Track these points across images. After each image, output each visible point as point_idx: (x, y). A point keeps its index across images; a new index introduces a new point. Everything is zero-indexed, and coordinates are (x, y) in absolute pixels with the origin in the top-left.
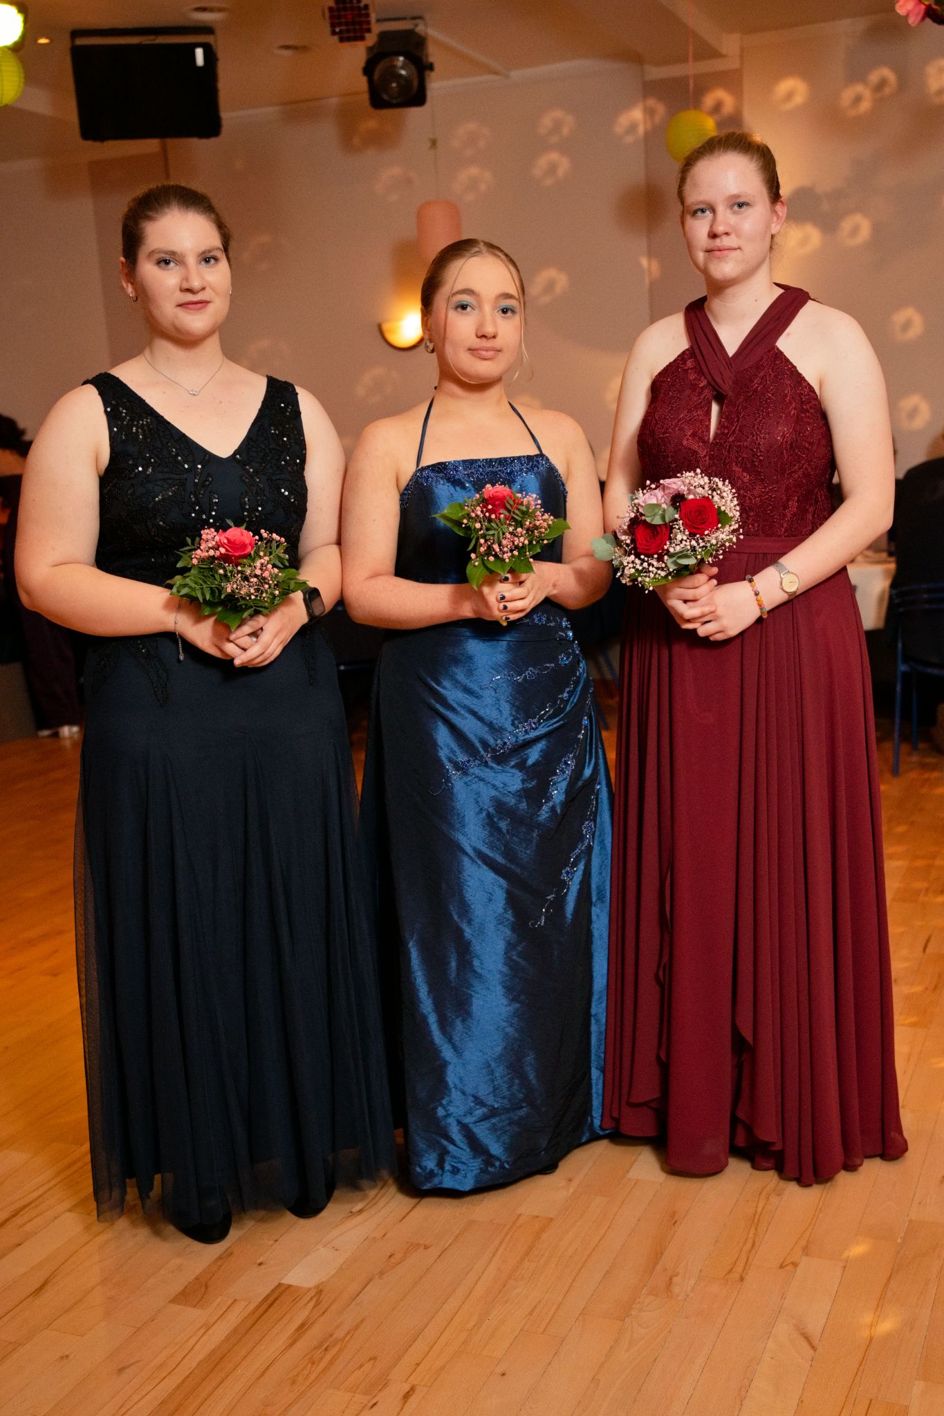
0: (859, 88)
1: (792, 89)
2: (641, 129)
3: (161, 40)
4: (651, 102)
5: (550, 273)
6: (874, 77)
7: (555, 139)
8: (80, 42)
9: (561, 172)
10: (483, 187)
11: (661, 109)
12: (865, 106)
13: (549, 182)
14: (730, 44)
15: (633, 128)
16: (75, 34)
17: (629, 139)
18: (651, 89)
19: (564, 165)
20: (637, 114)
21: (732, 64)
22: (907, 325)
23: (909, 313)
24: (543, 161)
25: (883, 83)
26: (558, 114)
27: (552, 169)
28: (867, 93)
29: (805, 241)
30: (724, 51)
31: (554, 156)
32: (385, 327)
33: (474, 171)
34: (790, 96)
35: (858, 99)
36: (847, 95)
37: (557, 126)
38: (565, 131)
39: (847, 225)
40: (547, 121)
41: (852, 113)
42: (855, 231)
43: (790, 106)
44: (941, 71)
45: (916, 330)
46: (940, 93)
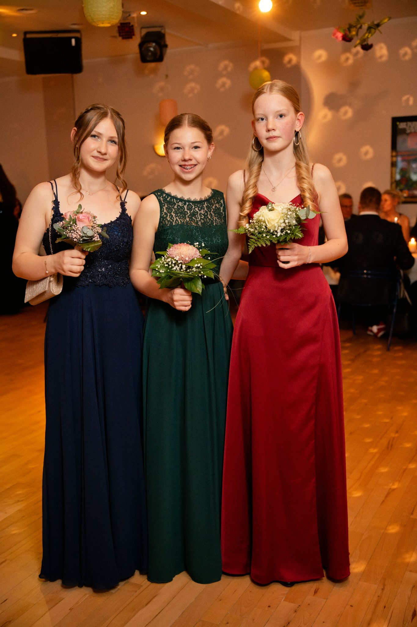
0: (348, 55)
1: (321, 54)
3: (60, 35)
4: (264, 59)
5: (222, 127)
6: (354, 51)
7: (225, 73)
8: (28, 36)
9: (227, 86)
10: (196, 91)
11: (267, 61)
12: (350, 62)
13: (222, 90)
14: (295, 35)
15: (256, 68)
16: (26, 33)
18: (264, 53)
19: (228, 83)
20: (258, 63)
21: (297, 43)
22: (366, 153)
23: (367, 148)
24: (220, 81)
25: (357, 53)
26: (226, 62)
27: (224, 85)
28: (351, 57)
29: (325, 116)
30: (293, 38)
31: (224, 79)
32: (156, 147)
33: (193, 85)
34: (320, 57)
35: (347, 59)
36: (343, 57)
37: (226, 68)
38: (229, 69)
39: (343, 110)
40: (222, 65)
41: (345, 65)
42: (346, 113)
43: (319, 61)
44: (381, 48)
45: (370, 155)
46: (381, 57)
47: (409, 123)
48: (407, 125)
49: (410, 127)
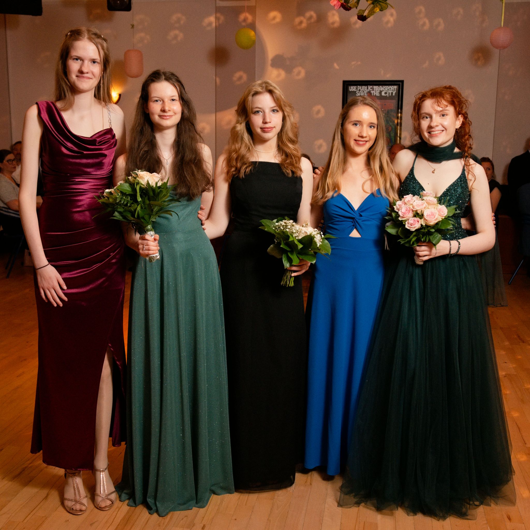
0: (302, 18)
1: (276, 16)
2: (214, 25)
4: (218, 15)
6: (308, 14)
7: (177, 25)
9: (179, 39)
10: (146, 41)
11: (222, 18)
12: (304, 25)
13: (174, 42)
15: (210, 24)
17: (209, 28)
18: (218, 10)
19: (181, 36)
20: (212, 19)
21: (253, 3)
22: (318, 112)
23: (319, 107)
24: (172, 34)
25: (311, 17)
26: (179, 15)
27: (176, 37)
28: (305, 21)
29: (279, 75)
31: (177, 32)
33: (142, 35)
34: (274, 18)
35: (301, 22)
36: (297, 20)
37: (179, 20)
38: (182, 22)
39: (296, 70)
40: (174, 18)
41: (299, 28)
42: (299, 73)
43: (274, 22)
44: (334, 15)
45: (322, 114)
46: (333, 23)
47: (359, 87)
48: (357, 89)
49: (360, 90)
